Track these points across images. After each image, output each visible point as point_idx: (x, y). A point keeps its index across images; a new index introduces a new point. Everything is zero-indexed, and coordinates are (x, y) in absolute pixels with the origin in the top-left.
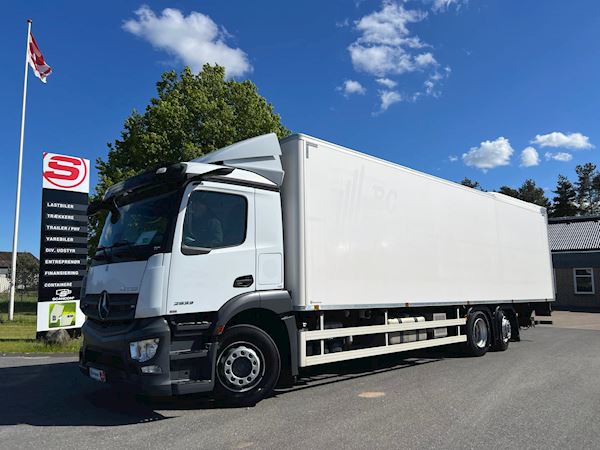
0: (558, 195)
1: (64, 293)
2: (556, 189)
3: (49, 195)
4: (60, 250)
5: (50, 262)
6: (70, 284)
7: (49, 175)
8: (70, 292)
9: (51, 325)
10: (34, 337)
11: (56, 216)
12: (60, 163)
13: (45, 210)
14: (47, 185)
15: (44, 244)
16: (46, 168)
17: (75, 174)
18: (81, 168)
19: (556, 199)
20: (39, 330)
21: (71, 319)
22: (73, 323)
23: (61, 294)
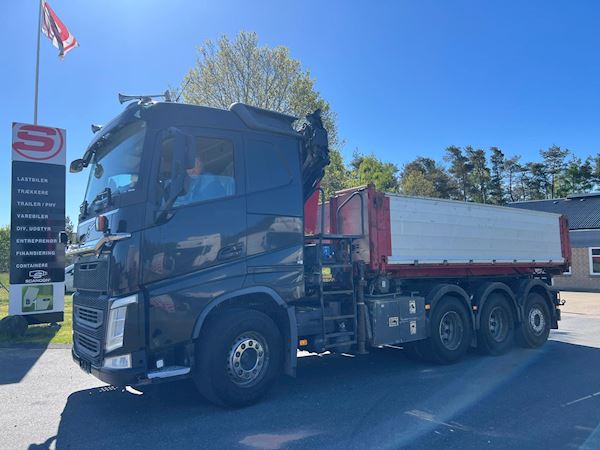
7: (19, 146)
8: (45, 273)
14: (17, 157)
16: (15, 139)
17: (49, 144)
18: (56, 138)
23: (35, 276)
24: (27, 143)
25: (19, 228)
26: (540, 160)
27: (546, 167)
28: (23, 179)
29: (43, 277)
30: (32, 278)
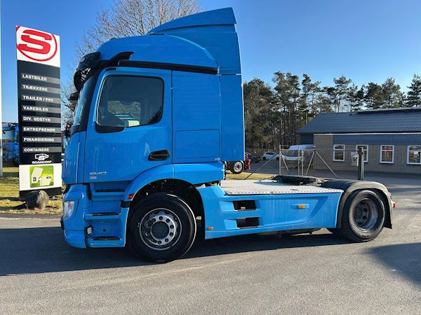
0: (411, 90)
1: (42, 158)
2: (411, 86)
3: (23, 67)
4: (36, 119)
5: (28, 129)
6: (47, 150)
7: (22, 48)
8: (47, 156)
9: (32, 185)
10: (17, 196)
11: (31, 88)
12: (32, 37)
13: (21, 81)
14: (21, 57)
15: (22, 113)
16: (19, 41)
17: (46, 49)
18: (52, 43)
19: (410, 93)
20: (21, 190)
21: (50, 180)
22: (52, 184)
23: (40, 158)
24: (30, 45)
25: (26, 118)
26: (333, 85)
27: (336, 90)
28: (27, 76)
29: (46, 160)
30: (37, 160)
